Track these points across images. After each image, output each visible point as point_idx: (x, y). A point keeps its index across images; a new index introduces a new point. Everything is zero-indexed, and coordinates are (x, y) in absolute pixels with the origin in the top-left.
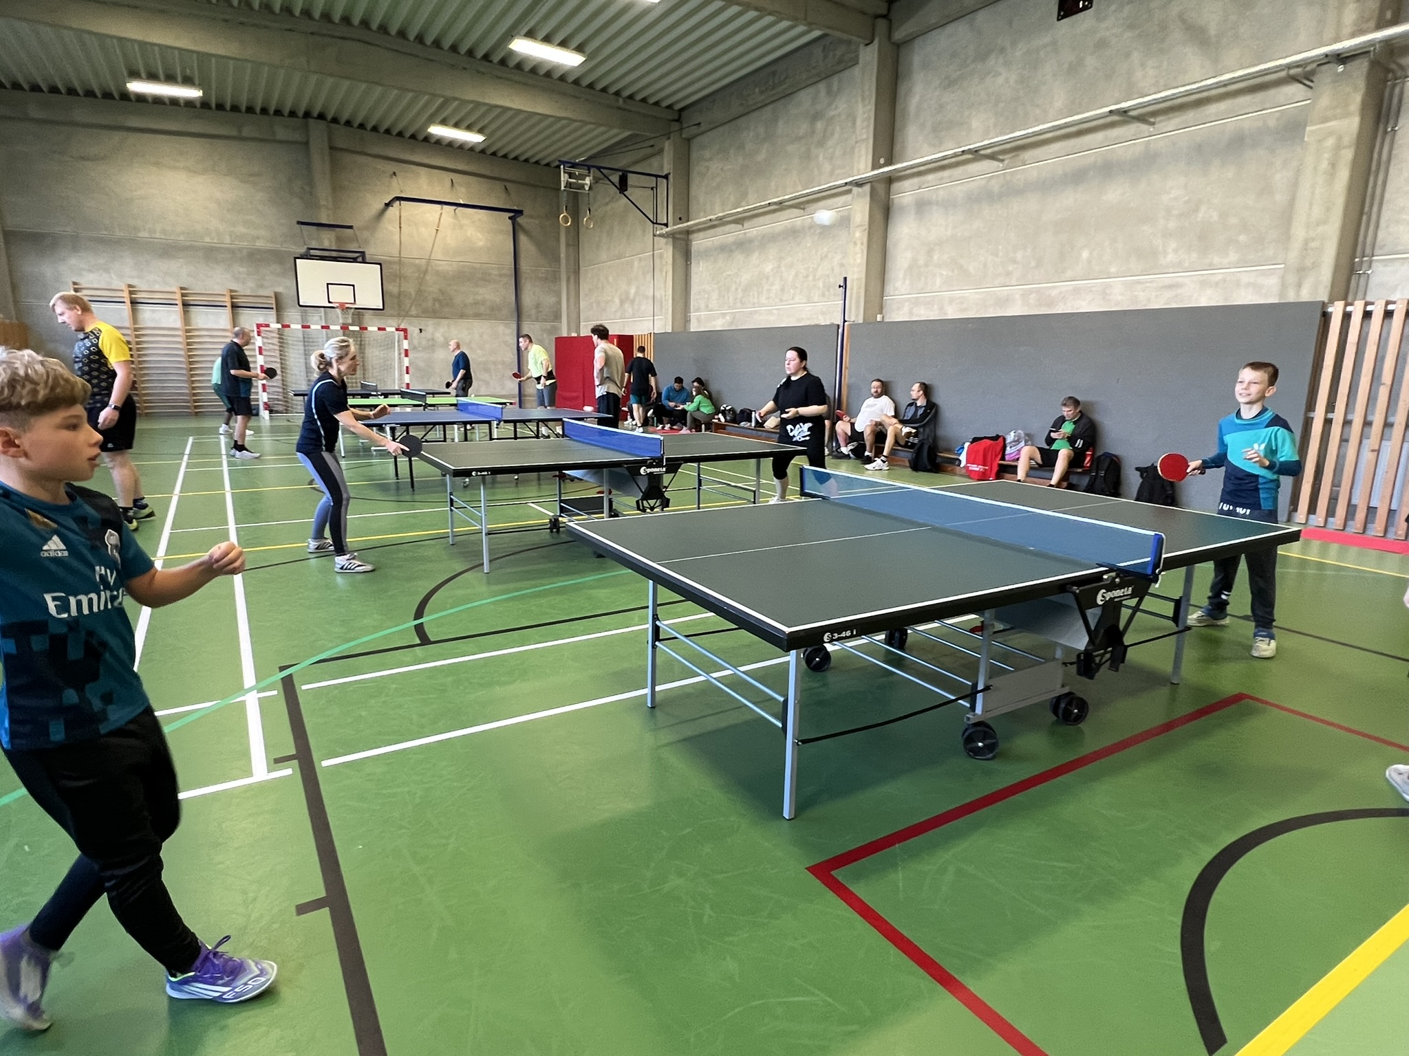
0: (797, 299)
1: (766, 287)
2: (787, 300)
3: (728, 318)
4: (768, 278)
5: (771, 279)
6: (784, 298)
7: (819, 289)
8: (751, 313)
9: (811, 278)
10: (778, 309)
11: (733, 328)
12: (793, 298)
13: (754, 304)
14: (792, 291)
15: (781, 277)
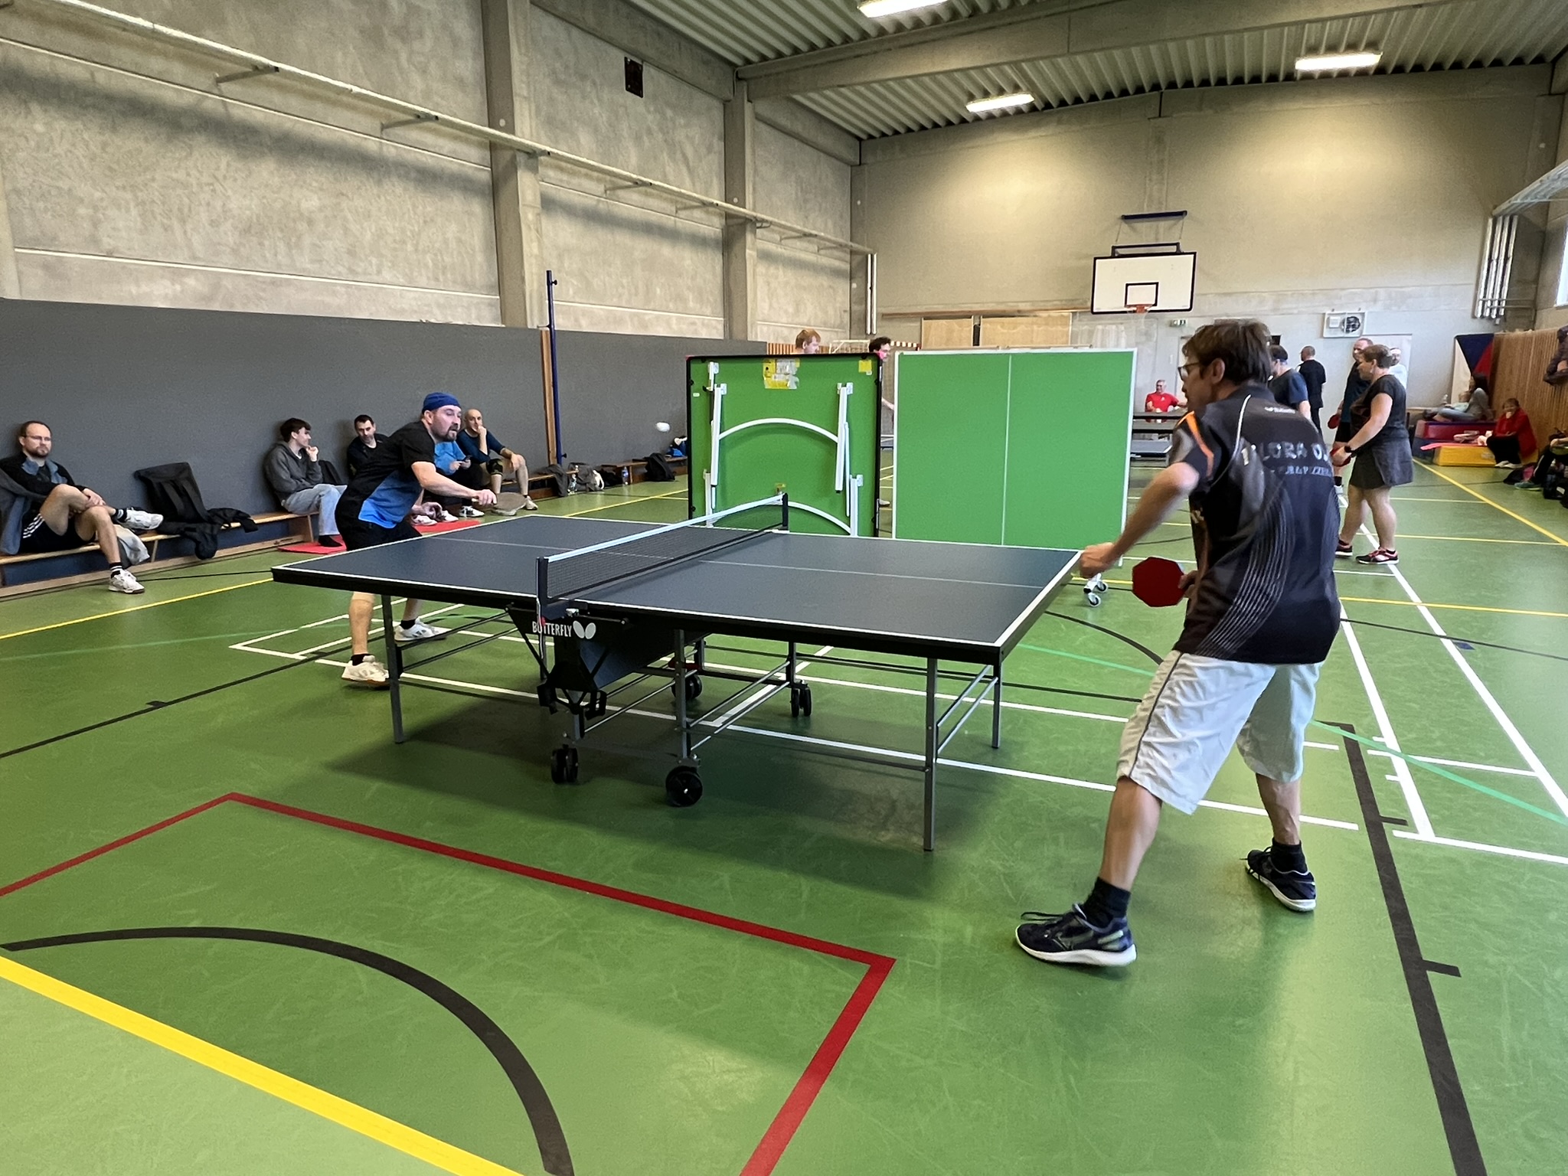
0: (387, 275)
1: (307, 240)
2: (365, 273)
3: (191, 282)
4: (310, 222)
5: (321, 227)
6: (360, 270)
7: (426, 266)
8: (273, 282)
9: (410, 247)
10: (348, 286)
11: (216, 307)
12: (379, 272)
13: (279, 265)
14: (374, 261)
15: (346, 230)
